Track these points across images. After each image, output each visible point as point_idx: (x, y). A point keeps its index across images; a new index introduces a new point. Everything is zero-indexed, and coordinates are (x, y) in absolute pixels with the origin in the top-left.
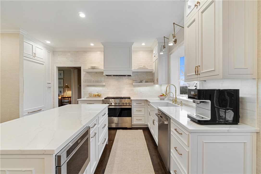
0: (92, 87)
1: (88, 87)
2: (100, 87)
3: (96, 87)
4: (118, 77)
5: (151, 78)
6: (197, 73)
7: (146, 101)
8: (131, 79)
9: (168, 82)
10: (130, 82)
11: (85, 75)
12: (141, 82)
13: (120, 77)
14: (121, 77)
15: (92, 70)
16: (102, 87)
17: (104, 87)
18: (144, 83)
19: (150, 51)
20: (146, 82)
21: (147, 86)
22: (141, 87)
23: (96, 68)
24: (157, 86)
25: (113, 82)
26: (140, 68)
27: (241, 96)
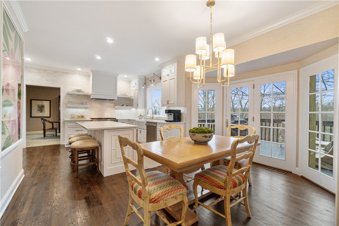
0: (74, 108)
1: (68, 108)
2: (83, 109)
3: (79, 108)
4: (101, 100)
5: (129, 102)
6: (168, 103)
7: (128, 121)
8: (113, 103)
9: (145, 107)
10: (112, 105)
11: (65, 96)
12: (123, 105)
13: (102, 100)
14: (104, 100)
15: (78, 93)
16: (85, 109)
17: (87, 109)
18: (125, 107)
19: (129, 81)
20: (127, 106)
21: (126, 109)
22: (121, 109)
23: (81, 91)
24: (134, 109)
25: (96, 105)
26: (122, 95)
27: (181, 112)
